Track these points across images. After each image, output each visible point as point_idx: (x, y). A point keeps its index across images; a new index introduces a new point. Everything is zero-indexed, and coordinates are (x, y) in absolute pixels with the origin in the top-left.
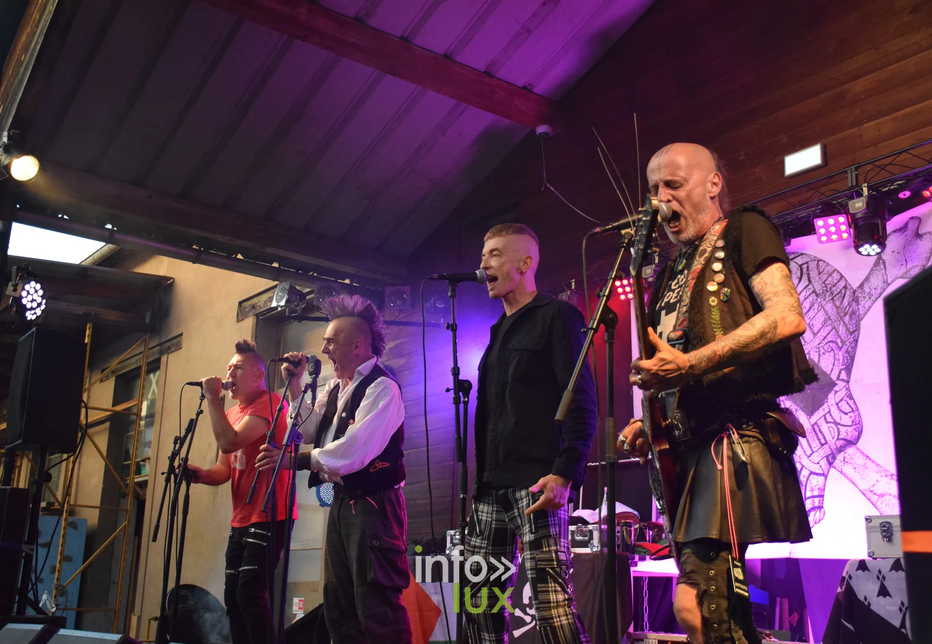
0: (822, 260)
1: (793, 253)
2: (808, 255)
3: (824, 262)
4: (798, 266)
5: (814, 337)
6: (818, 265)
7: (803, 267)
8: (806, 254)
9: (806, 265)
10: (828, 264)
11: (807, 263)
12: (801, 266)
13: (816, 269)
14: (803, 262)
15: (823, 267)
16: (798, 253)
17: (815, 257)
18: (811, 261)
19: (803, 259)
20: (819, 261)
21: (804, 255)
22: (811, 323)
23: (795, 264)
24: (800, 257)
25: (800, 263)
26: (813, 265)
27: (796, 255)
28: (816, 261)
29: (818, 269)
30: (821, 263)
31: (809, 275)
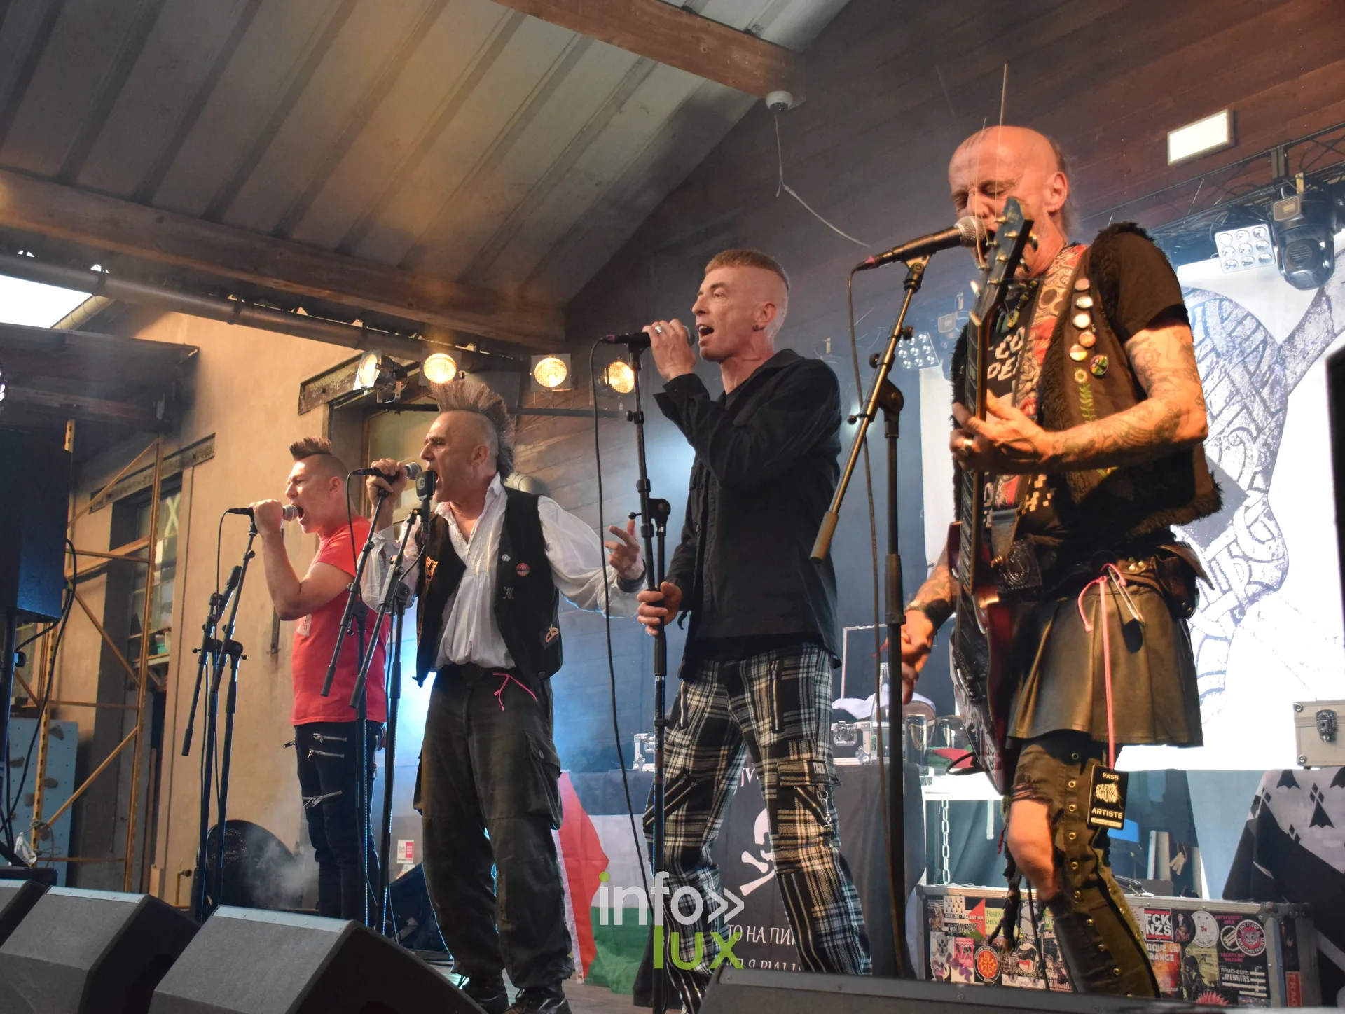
0: (1226, 299)
3: (1231, 301)
6: (1220, 308)
7: (1196, 310)
8: (1201, 290)
9: (1200, 309)
10: (1237, 306)
11: (1203, 304)
13: (1216, 314)
14: (1197, 303)
15: (1229, 310)
17: (1216, 294)
18: (1209, 300)
19: (1196, 298)
20: (1221, 300)
21: (1198, 292)
24: (1191, 295)
28: (1218, 301)
29: (1220, 314)
30: (1225, 304)
31: (1205, 323)
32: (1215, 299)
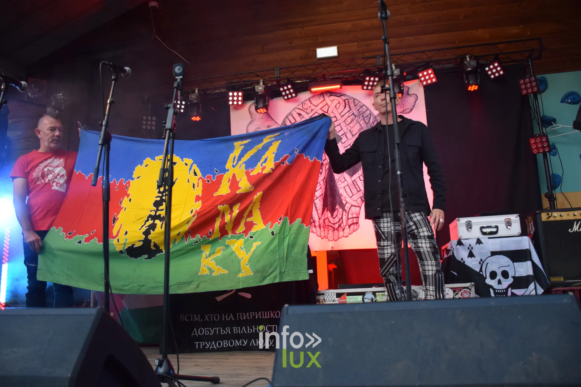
0: (356, 99)
1: (339, 94)
2: (348, 96)
3: (358, 100)
4: (343, 100)
5: (353, 137)
6: (354, 102)
7: (345, 101)
8: (347, 95)
9: (347, 101)
10: (360, 102)
11: (348, 99)
12: (344, 100)
13: (353, 103)
14: (346, 99)
15: (357, 103)
16: (342, 94)
17: (352, 97)
18: (350, 99)
19: (345, 97)
20: (354, 99)
21: (346, 96)
22: (351, 130)
23: (341, 99)
24: (343, 96)
25: (344, 99)
26: (351, 101)
27: (341, 95)
28: (353, 99)
29: (354, 103)
30: (356, 101)
31: (349, 106)
32: (352, 99)
